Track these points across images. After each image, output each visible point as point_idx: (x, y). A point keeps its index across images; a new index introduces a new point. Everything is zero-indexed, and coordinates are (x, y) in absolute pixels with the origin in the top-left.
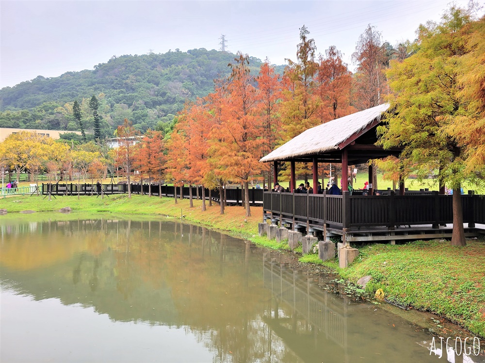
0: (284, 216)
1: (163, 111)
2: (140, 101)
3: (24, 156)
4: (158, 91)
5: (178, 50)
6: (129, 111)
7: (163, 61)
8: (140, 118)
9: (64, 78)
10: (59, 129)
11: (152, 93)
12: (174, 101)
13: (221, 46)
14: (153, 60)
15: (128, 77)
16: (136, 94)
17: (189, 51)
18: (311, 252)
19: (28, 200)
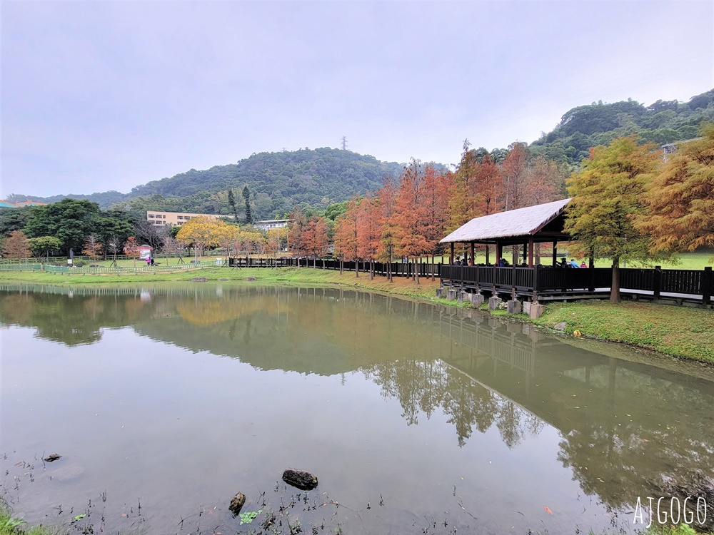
0: (465, 283)
1: (297, 199)
2: (278, 191)
3: (206, 236)
4: (292, 183)
5: (307, 148)
6: (269, 198)
7: (295, 157)
8: (278, 205)
9: (213, 171)
10: (214, 213)
11: (287, 184)
12: (305, 191)
13: (342, 145)
14: (286, 156)
15: (267, 171)
16: (274, 185)
17: (316, 150)
18: (498, 309)
19: (220, 271)
